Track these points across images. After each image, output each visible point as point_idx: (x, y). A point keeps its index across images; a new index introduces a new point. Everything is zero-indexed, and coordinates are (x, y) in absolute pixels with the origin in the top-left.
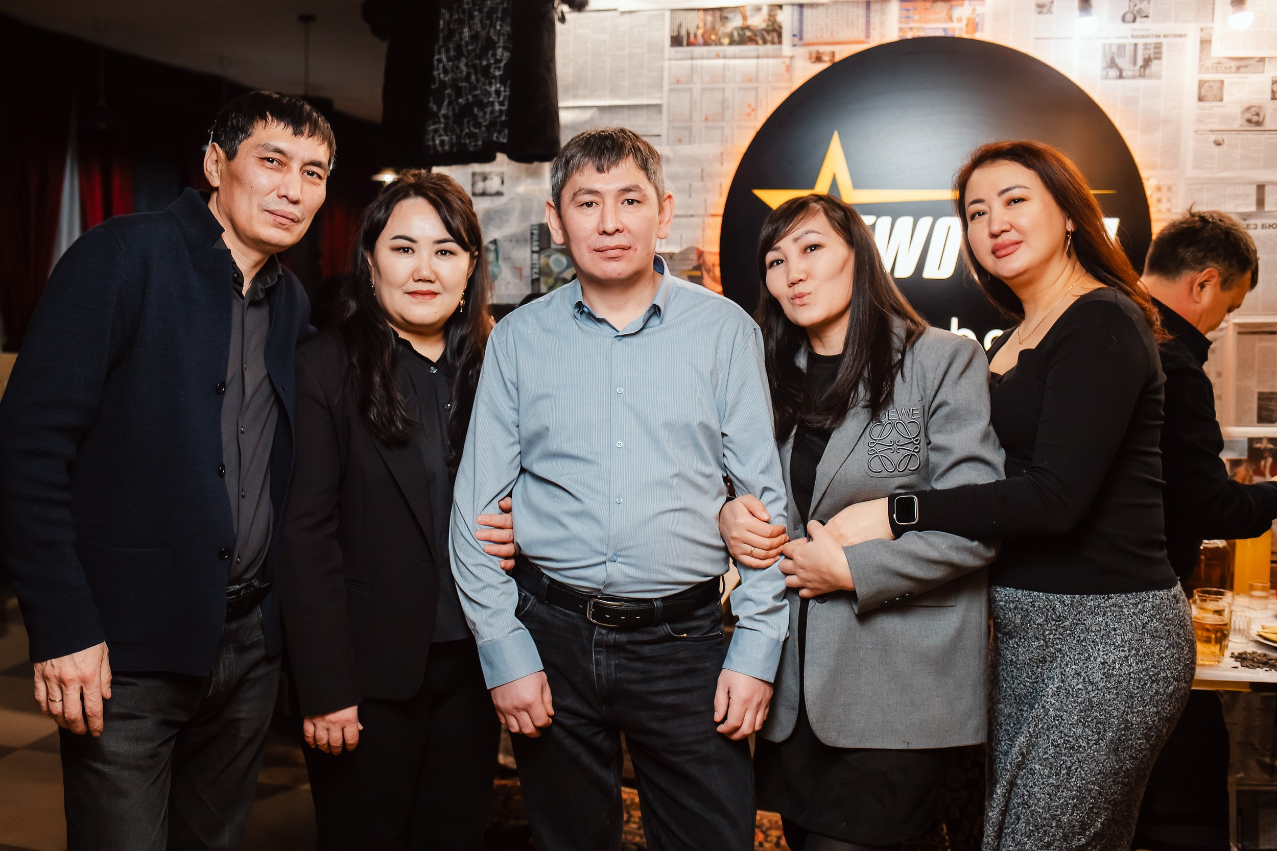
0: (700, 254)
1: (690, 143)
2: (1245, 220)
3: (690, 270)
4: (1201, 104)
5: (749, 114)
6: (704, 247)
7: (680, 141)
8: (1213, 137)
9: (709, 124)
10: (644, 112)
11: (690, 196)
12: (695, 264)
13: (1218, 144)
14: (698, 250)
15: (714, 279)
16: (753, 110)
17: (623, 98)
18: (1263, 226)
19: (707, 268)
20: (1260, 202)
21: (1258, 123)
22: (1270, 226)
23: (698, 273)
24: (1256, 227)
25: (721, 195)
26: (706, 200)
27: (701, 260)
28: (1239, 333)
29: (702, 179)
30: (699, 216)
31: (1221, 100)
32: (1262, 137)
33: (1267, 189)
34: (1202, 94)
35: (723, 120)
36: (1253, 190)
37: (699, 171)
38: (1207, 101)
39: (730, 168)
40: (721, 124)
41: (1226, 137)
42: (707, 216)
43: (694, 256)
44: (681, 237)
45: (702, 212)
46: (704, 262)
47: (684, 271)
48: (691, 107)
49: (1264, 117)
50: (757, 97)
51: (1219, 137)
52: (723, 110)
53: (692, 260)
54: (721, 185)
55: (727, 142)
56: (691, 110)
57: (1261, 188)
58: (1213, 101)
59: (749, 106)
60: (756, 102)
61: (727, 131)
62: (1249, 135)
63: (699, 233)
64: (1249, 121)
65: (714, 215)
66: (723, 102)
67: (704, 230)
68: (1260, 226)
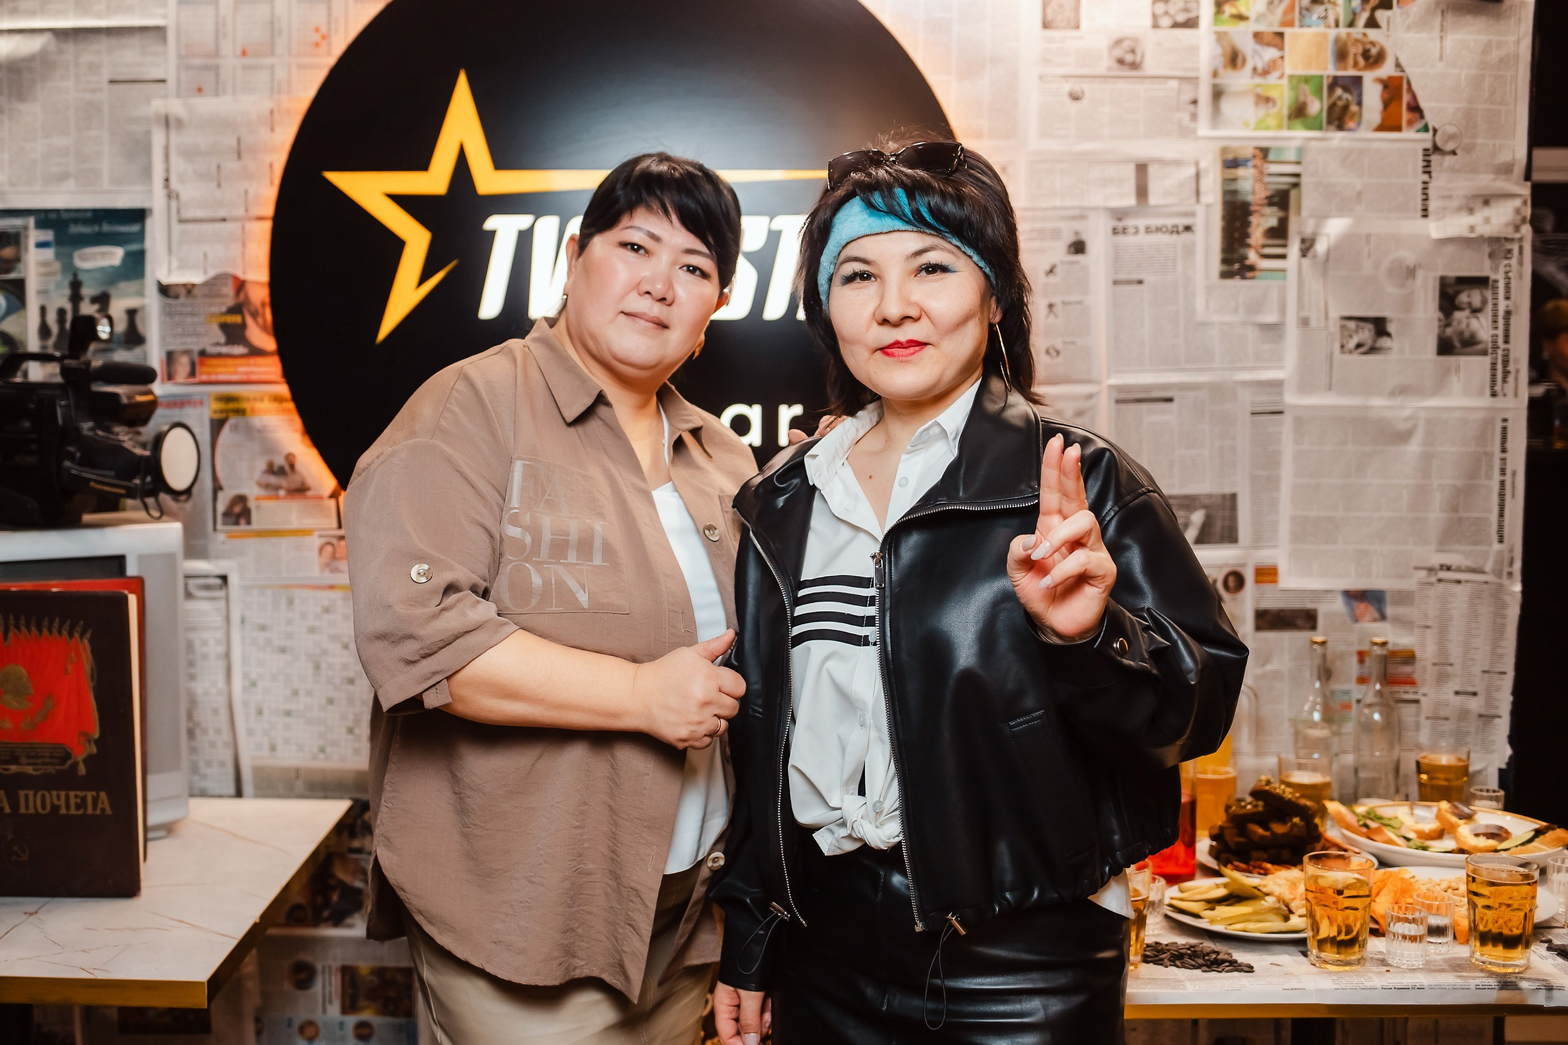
0: (240, 285)
1: (216, 94)
2: (1120, 219)
3: (222, 314)
4: (1048, 33)
5: (317, 45)
6: (244, 273)
7: (200, 90)
8: (1067, 87)
9: (247, 61)
10: (135, 40)
11: (219, 185)
12: (230, 302)
13: (1075, 97)
14: (235, 278)
15: (264, 328)
16: (324, 37)
17: (99, 16)
18: (1148, 230)
19: (252, 308)
20: (1142, 192)
21: (1134, 66)
22: (1159, 229)
23: (237, 319)
24: (1137, 232)
25: (272, 183)
26: (246, 192)
27: (242, 296)
28: (1118, 401)
29: (239, 157)
30: (235, 219)
31: (1078, 27)
32: (1141, 88)
33: (1152, 170)
34: (1050, 16)
35: (272, 53)
36: (1129, 173)
37: (234, 142)
38: (1057, 28)
39: (286, 135)
40: (269, 61)
41: (1087, 87)
42: (250, 219)
43: (229, 290)
44: (205, 256)
45: (241, 212)
46: (247, 298)
47: (212, 315)
48: (217, 31)
49: (1143, 57)
50: (329, 15)
51: (1076, 87)
52: (273, 37)
53: (226, 296)
54: (271, 165)
55: (279, 92)
56: (217, 38)
57: (1142, 169)
58: (1065, 28)
59: (317, 30)
60: (329, 23)
61: (280, 74)
62: (1121, 85)
63: (235, 250)
64: (1121, 62)
65: (260, 218)
66: (272, 23)
67: (244, 245)
68: (1142, 230)
